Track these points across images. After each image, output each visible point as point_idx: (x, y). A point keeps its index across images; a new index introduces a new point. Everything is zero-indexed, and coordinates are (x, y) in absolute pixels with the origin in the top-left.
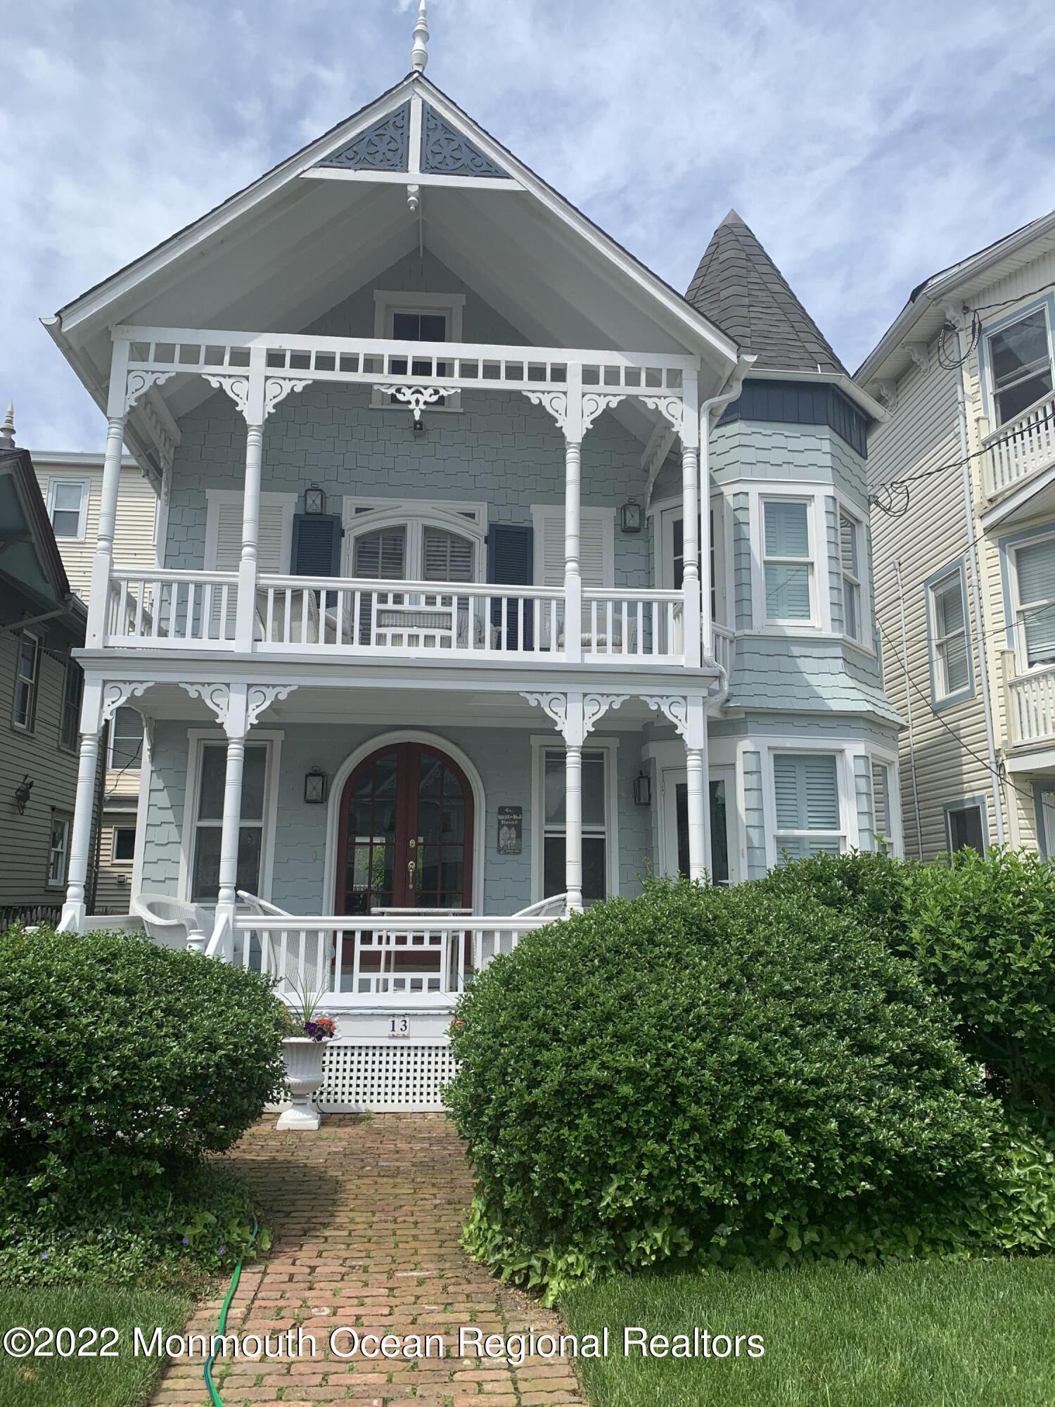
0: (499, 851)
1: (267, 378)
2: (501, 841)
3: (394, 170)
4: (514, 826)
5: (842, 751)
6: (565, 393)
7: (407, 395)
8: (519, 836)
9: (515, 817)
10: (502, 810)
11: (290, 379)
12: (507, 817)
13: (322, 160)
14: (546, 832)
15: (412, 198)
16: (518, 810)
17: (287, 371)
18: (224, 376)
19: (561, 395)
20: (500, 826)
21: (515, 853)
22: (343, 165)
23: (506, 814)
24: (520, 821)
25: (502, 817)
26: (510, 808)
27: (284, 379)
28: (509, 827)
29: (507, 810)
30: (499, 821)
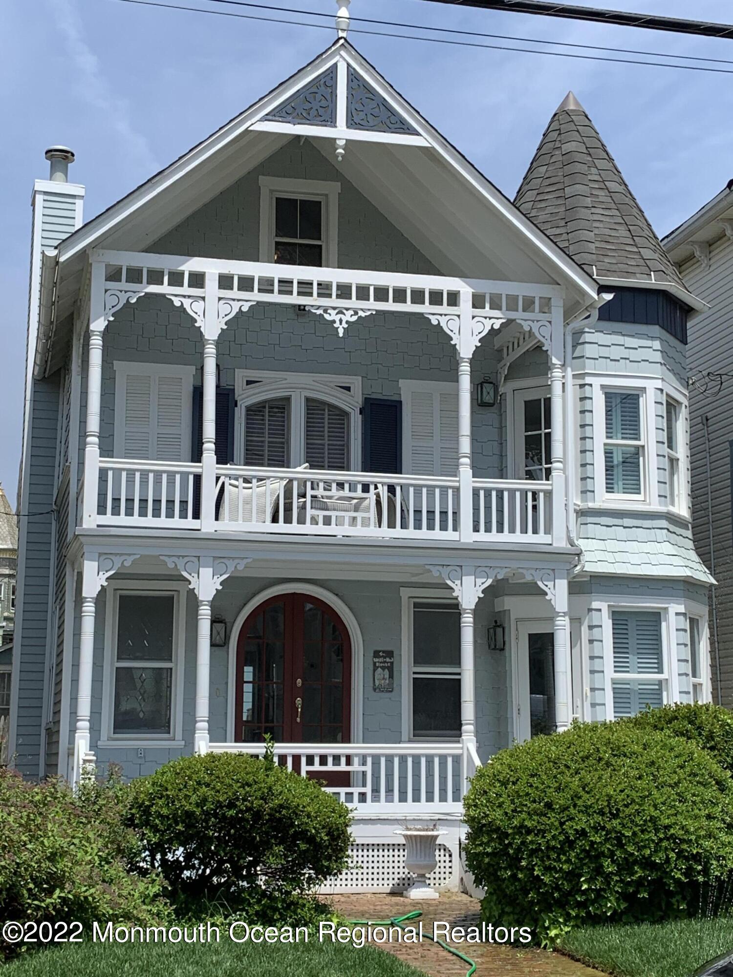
0: (375, 690)
1: (220, 299)
2: (376, 681)
3: (326, 126)
4: (388, 668)
5: (666, 609)
6: (459, 316)
7: (332, 316)
8: (391, 676)
9: (388, 660)
10: (376, 654)
11: (239, 300)
12: (381, 660)
13: (267, 115)
14: (414, 673)
15: (340, 151)
16: (390, 654)
17: (235, 293)
18: (184, 296)
19: (456, 318)
20: (375, 668)
21: (387, 691)
22: (285, 120)
23: (381, 657)
24: (392, 663)
25: (376, 660)
26: (383, 652)
27: (234, 300)
28: (383, 668)
29: (381, 654)
30: (375, 663)
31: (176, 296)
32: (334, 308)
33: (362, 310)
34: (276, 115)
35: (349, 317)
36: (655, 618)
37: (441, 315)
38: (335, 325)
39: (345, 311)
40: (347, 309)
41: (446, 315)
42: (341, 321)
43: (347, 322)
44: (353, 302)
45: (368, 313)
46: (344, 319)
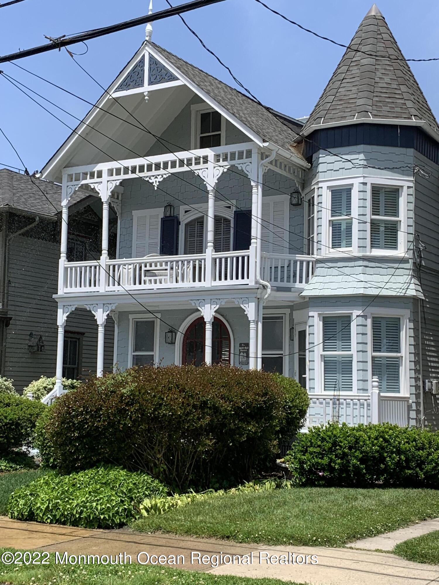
0: (239, 364)
1: (108, 181)
2: (240, 359)
3: (139, 87)
4: (245, 352)
5: (352, 313)
6: (207, 168)
7: (153, 180)
8: (247, 356)
9: (246, 348)
10: (241, 345)
11: (115, 180)
12: (243, 348)
13: (116, 89)
14: (263, 354)
15: (146, 98)
17: (115, 177)
18: (95, 183)
19: (206, 170)
20: (240, 352)
21: (245, 364)
22: (123, 89)
24: (248, 350)
25: (241, 348)
26: (244, 344)
27: (113, 181)
29: (243, 345)
30: (240, 350)
31: (92, 183)
32: (153, 176)
33: (165, 174)
34: (121, 88)
35: (160, 179)
36: (348, 319)
37: (199, 169)
38: (154, 184)
39: (158, 176)
40: (159, 175)
41: (201, 169)
42: (156, 181)
43: (159, 182)
44: (162, 171)
45: (168, 175)
46: (157, 180)
